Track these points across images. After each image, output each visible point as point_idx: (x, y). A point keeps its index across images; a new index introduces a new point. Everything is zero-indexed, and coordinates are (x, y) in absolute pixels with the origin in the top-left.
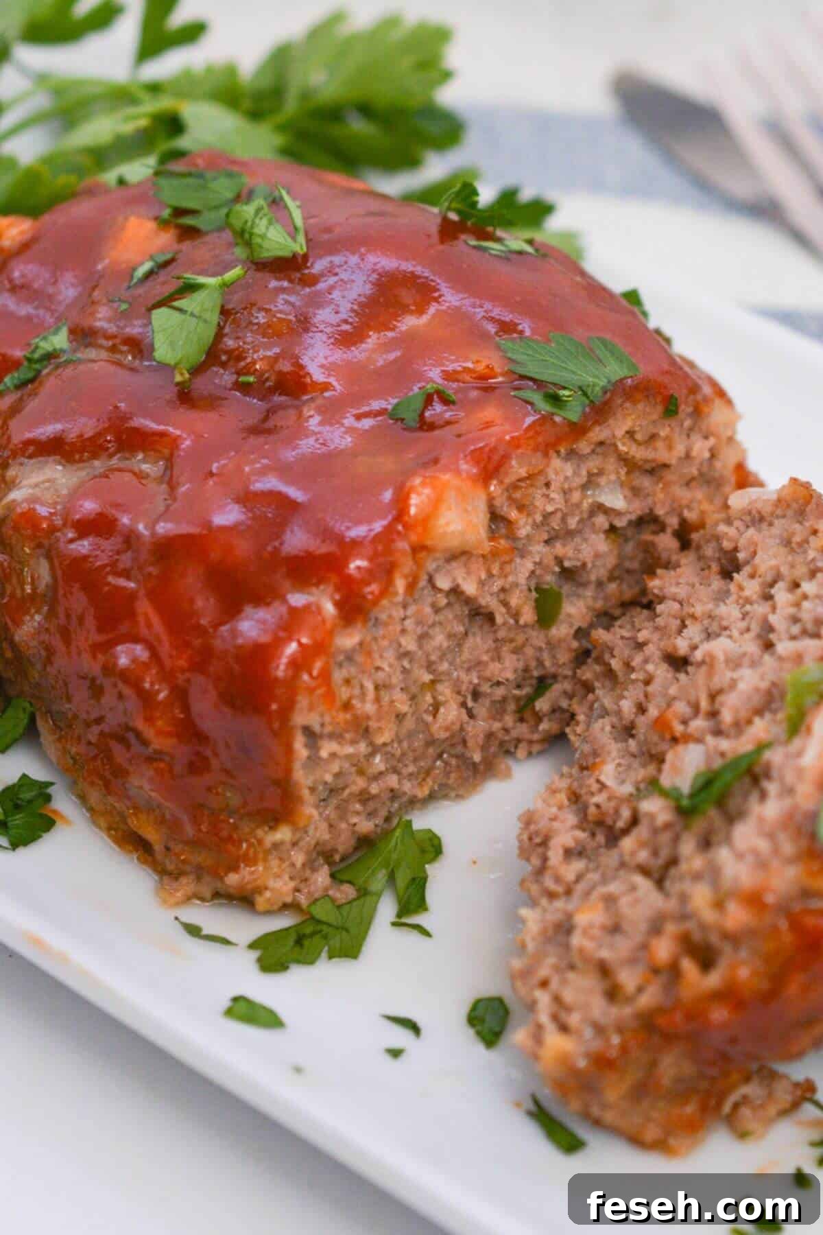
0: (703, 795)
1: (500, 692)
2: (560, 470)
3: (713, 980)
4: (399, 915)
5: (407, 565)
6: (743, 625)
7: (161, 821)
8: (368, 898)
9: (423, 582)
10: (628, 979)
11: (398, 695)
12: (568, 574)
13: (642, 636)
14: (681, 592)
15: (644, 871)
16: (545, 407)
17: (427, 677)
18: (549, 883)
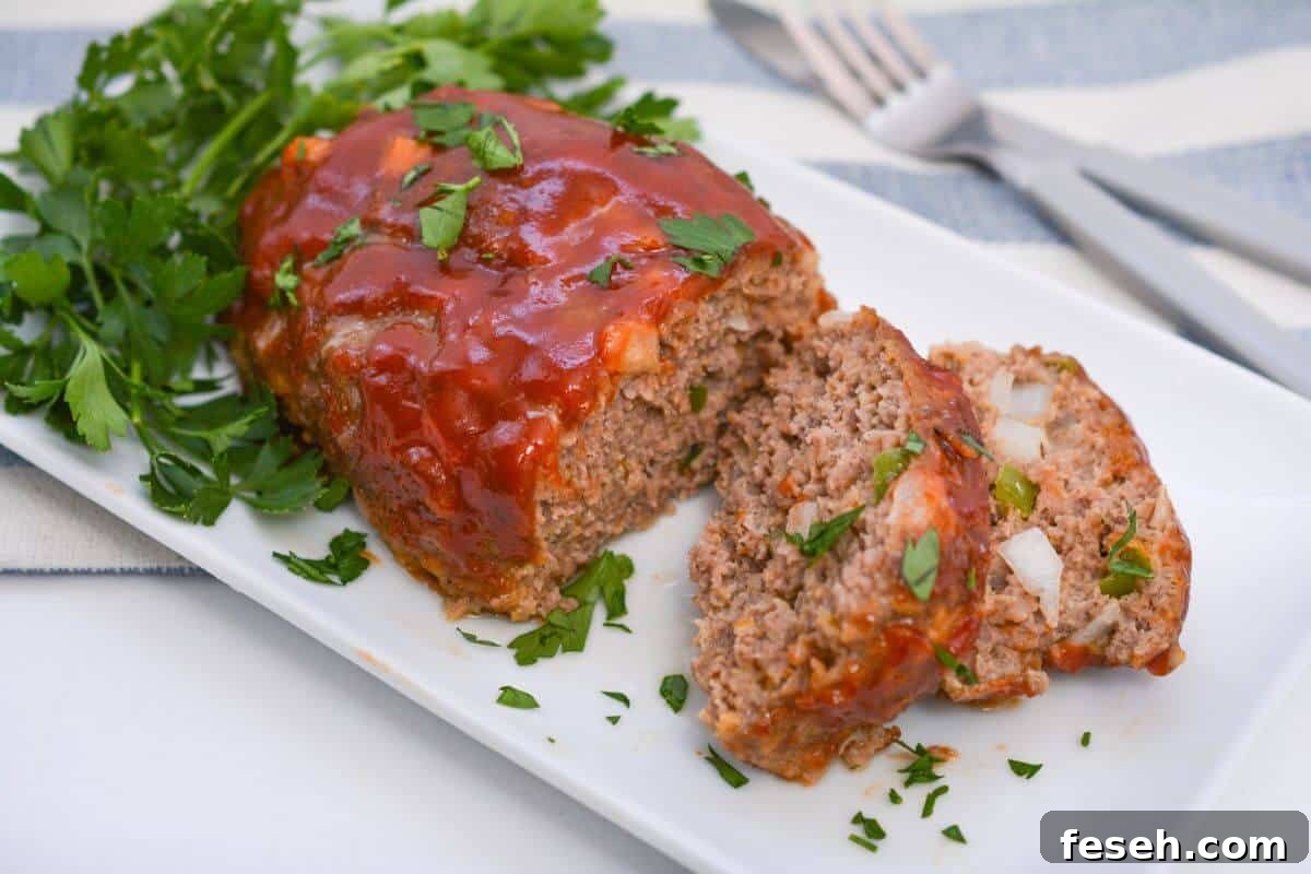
0: (819, 542)
1: (667, 460)
2: (706, 310)
3: (834, 674)
4: (609, 618)
5: (607, 387)
6: (837, 415)
7: (444, 564)
8: (589, 607)
9: (617, 396)
10: (775, 673)
11: (602, 471)
12: (712, 376)
13: (765, 420)
14: (790, 387)
15: (780, 594)
16: (693, 268)
17: (620, 457)
18: (714, 602)
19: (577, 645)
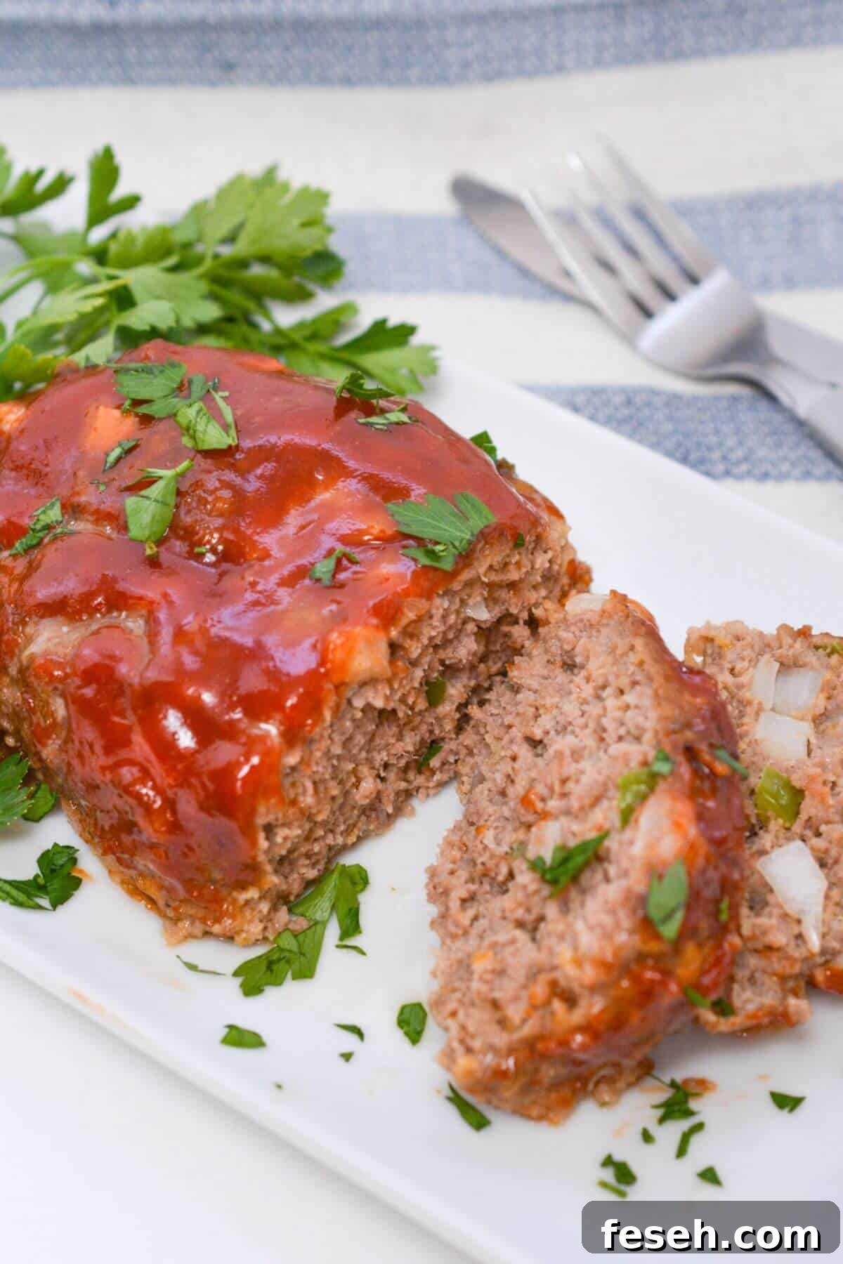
0: (562, 869)
2: (441, 604)
3: (577, 1016)
4: (341, 939)
5: (331, 700)
6: (582, 721)
7: (161, 887)
8: (319, 927)
9: (344, 705)
10: (515, 1012)
11: (330, 784)
12: (451, 670)
13: (508, 720)
14: (534, 684)
15: (520, 924)
16: (425, 561)
17: (351, 766)
18: (453, 929)
19: (306, 972)
